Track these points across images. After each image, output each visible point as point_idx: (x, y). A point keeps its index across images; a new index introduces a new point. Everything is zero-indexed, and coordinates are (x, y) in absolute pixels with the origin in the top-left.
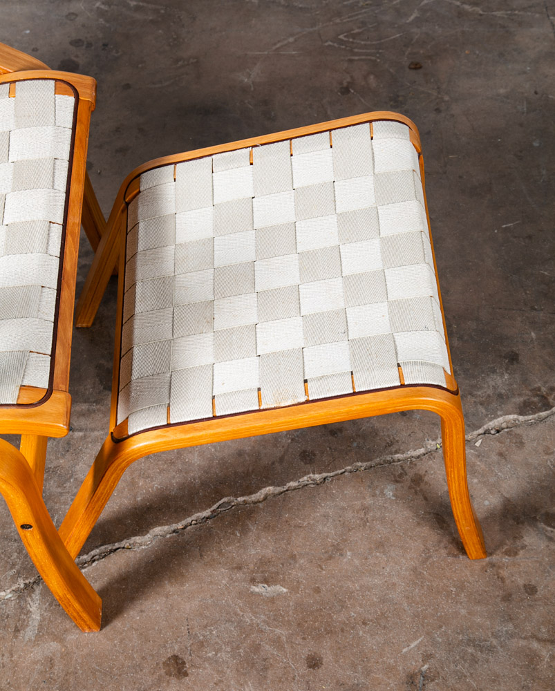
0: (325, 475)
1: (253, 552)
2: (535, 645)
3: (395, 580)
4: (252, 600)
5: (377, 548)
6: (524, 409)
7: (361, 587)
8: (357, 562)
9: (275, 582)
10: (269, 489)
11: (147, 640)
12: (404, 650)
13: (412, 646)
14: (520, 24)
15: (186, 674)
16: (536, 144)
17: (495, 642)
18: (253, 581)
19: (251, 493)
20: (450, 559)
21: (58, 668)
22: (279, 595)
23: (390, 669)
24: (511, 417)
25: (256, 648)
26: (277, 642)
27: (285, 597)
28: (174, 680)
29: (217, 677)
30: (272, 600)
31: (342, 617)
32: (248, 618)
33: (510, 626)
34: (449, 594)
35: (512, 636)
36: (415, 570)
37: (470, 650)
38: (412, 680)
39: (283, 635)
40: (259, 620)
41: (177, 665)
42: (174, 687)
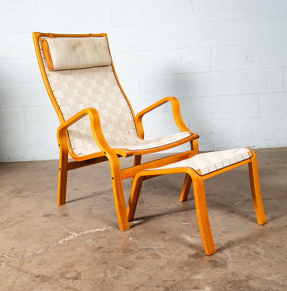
1: (181, 219)
2: (254, 227)
3: (217, 221)
4: (181, 225)
5: (212, 218)
9: (187, 222)
10: (184, 212)
11: (155, 230)
12: (221, 229)
13: (223, 228)
15: (166, 233)
17: (244, 227)
18: (181, 222)
19: (179, 213)
20: (230, 218)
22: (188, 224)
23: (217, 231)
25: (184, 230)
26: (188, 229)
27: (190, 224)
29: (173, 234)
30: (186, 224)
32: (180, 226)
33: (248, 225)
34: (231, 222)
36: (222, 220)
37: (238, 228)
38: (224, 232)
39: (190, 228)
40: (184, 227)
41: (164, 233)
42: (163, 235)
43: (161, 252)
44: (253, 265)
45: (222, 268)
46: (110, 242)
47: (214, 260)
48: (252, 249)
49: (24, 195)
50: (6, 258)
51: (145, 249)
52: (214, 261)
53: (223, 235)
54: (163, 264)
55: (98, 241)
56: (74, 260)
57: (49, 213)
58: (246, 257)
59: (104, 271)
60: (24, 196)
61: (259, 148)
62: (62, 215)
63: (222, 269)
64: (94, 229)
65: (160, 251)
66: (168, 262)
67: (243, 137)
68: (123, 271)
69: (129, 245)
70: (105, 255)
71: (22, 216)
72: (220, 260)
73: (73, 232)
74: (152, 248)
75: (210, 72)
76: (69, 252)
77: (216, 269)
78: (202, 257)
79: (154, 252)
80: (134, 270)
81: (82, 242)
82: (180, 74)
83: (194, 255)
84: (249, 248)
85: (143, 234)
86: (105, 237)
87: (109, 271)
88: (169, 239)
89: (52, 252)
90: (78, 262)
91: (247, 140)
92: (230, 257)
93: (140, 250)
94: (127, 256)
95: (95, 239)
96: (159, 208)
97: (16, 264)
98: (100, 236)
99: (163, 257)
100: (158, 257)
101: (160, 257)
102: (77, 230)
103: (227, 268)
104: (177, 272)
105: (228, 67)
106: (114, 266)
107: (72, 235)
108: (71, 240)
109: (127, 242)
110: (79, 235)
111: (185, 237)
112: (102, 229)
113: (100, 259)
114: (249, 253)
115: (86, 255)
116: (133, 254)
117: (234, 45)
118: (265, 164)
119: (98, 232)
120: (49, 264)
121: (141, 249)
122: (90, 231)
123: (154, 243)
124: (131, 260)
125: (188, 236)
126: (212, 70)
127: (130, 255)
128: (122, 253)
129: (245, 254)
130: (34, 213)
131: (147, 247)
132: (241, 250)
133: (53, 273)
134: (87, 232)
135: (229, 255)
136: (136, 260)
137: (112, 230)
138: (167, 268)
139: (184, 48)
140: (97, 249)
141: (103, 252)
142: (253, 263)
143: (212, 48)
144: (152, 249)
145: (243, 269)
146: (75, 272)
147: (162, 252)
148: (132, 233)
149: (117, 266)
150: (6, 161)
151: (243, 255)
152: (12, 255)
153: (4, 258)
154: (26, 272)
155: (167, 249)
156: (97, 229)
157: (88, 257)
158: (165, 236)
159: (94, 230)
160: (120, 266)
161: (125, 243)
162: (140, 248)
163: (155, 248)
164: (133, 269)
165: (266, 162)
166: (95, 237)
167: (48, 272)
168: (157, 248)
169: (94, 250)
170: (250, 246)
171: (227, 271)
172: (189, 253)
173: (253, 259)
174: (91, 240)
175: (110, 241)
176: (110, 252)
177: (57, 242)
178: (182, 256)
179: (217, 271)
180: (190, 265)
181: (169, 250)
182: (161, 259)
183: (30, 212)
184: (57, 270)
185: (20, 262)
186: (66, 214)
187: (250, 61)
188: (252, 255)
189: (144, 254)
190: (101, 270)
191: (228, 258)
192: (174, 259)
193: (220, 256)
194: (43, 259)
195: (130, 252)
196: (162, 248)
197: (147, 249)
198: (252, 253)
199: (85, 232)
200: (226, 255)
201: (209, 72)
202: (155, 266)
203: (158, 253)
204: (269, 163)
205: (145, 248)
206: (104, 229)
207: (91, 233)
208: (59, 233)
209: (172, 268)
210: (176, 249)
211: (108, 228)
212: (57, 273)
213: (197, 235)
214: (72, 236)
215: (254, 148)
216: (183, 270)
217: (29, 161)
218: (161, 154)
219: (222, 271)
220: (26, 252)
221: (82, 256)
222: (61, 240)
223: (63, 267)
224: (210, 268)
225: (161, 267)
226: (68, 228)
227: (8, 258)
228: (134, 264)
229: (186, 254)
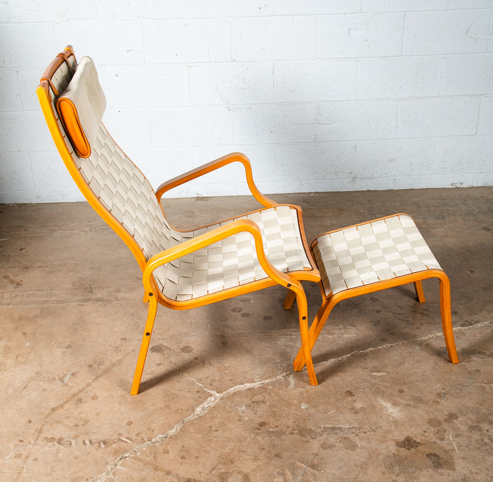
0: (392, 344)
1: (370, 365)
2: (483, 384)
3: (426, 370)
4: (373, 377)
5: (417, 362)
6: (463, 325)
7: (414, 372)
8: (410, 366)
9: (381, 372)
10: (371, 349)
11: (336, 387)
12: (434, 388)
13: (437, 386)
14: (432, 228)
15: (354, 395)
16: (448, 258)
17: (468, 384)
18: (372, 372)
19: (365, 350)
20: (445, 364)
21: (305, 395)
22: (383, 375)
23: (430, 392)
24: (459, 328)
25: (379, 388)
26: (386, 387)
27: (386, 375)
28: (349, 397)
29: (365, 396)
30: (381, 376)
31: (409, 380)
32: (373, 381)
33: (473, 380)
34: (447, 373)
35: (474, 382)
36: (433, 367)
37: (459, 387)
38: (439, 394)
39: (388, 385)
40: (377, 381)
41: (350, 393)
42: (350, 399)
43: (354, 435)
44: (490, 463)
45: (447, 469)
46: (275, 412)
47: (433, 453)
48: (486, 432)
49: (100, 296)
50: (127, 442)
51: (330, 428)
52: (435, 455)
53: (439, 400)
54: (364, 460)
55: (255, 409)
56: (230, 449)
57: (158, 344)
58: (479, 449)
59: (281, 471)
60: (101, 300)
61: (471, 186)
62: (181, 349)
63: (448, 471)
64: (243, 384)
65: (353, 433)
66: (370, 457)
67: (445, 168)
68: (308, 473)
69: (304, 421)
70: (273, 440)
71: (117, 349)
72: (443, 454)
73: (212, 390)
74: (340, 426)
75: (400, 56)
76: (219, 433)
77: (439, 471)
78: (416, 446)
79: (344, 435)
80: (324, 471)
81: (231, 412)
82: (346, 58)
83: (405, 443)
84: (480, 430)
85: (319, 396)
86: (264, 402)
87: (288, 472)
88: (361, 407)
89: (193, 433)
90: (238, 453)
91: (452, 172)
92: (456, 448)
93: (323, 431)
94: (307, 442)
95: (250, 406)
96: (331, 336)
97: (147, 456)
98: (256, 398)
99: (359, 445)
100: (354, 447)
101: (357, 446)
102: (215, 384)
103: (455, 469)
104: (386, 476)
105: (432, 48)
106: (292, 461)
107: (211, 395)
108: (214, 407)
109: (300, 413)
110: (221, 395)
111: (384, 404)
112: (255, 384)
113: (268, 447)
114: (482, 440)
115: (245, 439)
116: (315, 438)
117: (447, 10)
118: (485, 232)
119: (250, 389)
120: (197, 457)
121: (324, 428)
122: (238, 386)
123: (340, 416)
124: (316, 451)
125: (388, 401)
126: (403, 52)
127: (311, 441)
128: (298, 437)
129: (476, 441)
130: (134, 342)
131: (331, 424)
132: (470, 433)
133: (207, 474)
134: (232, 389)
135: (453, 442)
136: (322, 451)
137: (271, 387)
138: (371, 468)
139: (357, 12)
140: (258, 426)
141: (270, 433)
142: (490, 459)
143: (406, 13)
144: (340, 428)
145: (478, 471)
146: (239, 473)
147: (356, 435)
148: (302, 393)
149: (298, 463)
150: (33, 202)
151: (475, 444)
152: (134, 437)
153: (123, 443)
154: (168, 473)
155: (363, 430)
156: (247, 383)
157: (250, 444)
158: (355, 401)
159: (242, 386)
160: (302, 463)
161: (297, 414)
162: (322, 426)
163: (344, 427)
164: (322, 470)
165: (484, 225)
166: (250, 402)
167: (200, 473)
168: (347, 427)
169: (254, 429)
170: (482, 425)
171: (455, 475)
172: (395, 438)
173: (489, 453)
174: (243, 408)
175: (274, 410)
176: (280, 434)
177: (193, 410)
178: (387, 444)
179: (442, 474)
180: (402, 462)
181: (366, 431)
182: (358, 450)
183: (125, 339)
184: (212, 470)
185: (151, 452)
186: (186, 346)
187: (472, 38)
188: (486, 444)
189: (332, 439)
190: (277, 471)
191: (454, 450)
192: (376, 449)
193: (441, 445)
194: (183, 446)
195: (310, 435)
196: (355, 426)
197: (334, 429)
198: (486, 440)
199: (229, 390)
200: (450, 444)
201: (396, 56)
202: (352, 464)
203: (352, 436)
204: (490, 227)
205: (330, 426)
206: (257, 383)
207: (240, 392)
208: (190, 392)
209: (377, 467)
210: (376, 430)
211: (263, 382)
212: (213, 476)
213: (402, 401)
214: (212, 398)
215: (462, 186)
216: (394, 473)
217: (74, 201)
218: (305, 195)
219: (449, 476)
220: (153, 431)
221: (241, 441)
222: (197, 406)
223: (219, 463)
224: (432, 468)
225: (361, 466)
226: (200, 380)
227: (129, 444)
228: (322, 459)
229: (393, 440)
